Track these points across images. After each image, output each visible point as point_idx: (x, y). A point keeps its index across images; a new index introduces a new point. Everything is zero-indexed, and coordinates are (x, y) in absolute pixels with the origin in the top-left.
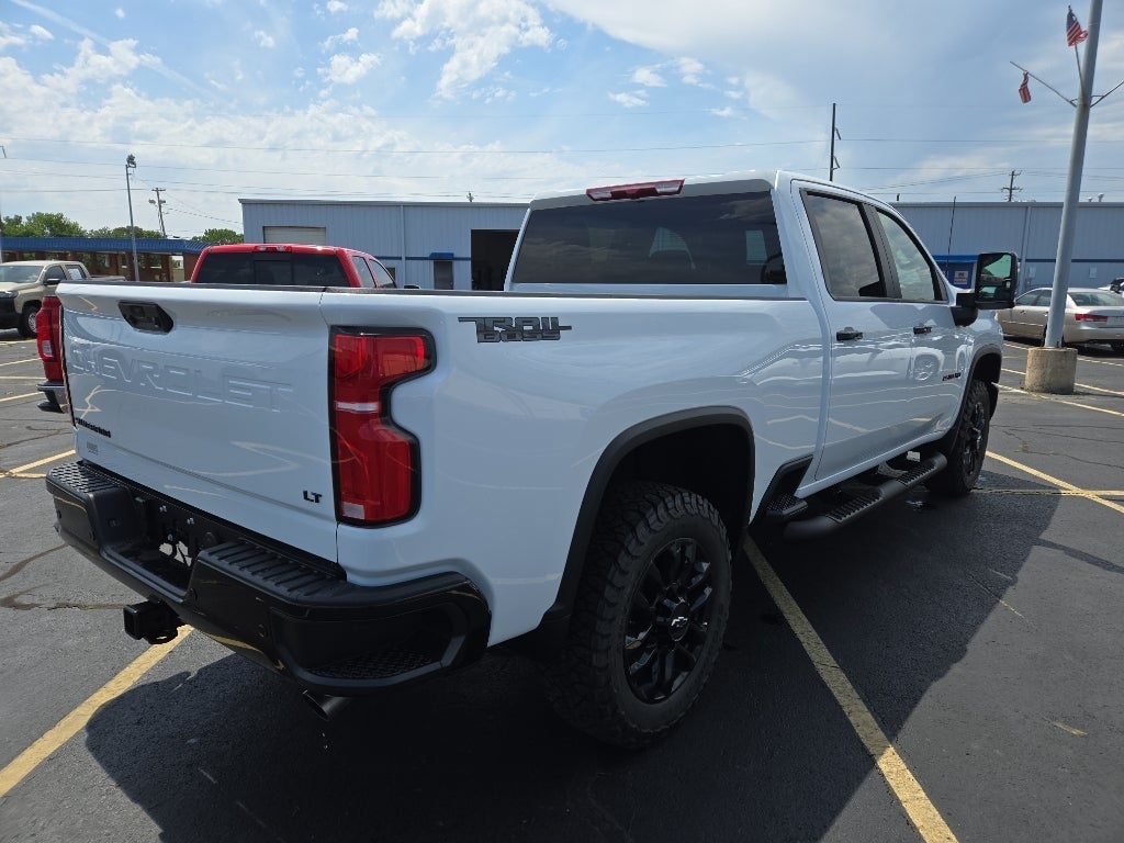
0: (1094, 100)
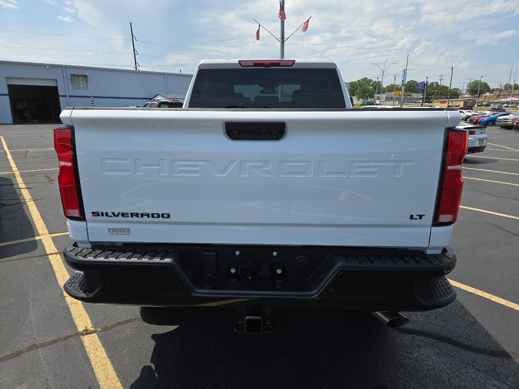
0: (285, 39)
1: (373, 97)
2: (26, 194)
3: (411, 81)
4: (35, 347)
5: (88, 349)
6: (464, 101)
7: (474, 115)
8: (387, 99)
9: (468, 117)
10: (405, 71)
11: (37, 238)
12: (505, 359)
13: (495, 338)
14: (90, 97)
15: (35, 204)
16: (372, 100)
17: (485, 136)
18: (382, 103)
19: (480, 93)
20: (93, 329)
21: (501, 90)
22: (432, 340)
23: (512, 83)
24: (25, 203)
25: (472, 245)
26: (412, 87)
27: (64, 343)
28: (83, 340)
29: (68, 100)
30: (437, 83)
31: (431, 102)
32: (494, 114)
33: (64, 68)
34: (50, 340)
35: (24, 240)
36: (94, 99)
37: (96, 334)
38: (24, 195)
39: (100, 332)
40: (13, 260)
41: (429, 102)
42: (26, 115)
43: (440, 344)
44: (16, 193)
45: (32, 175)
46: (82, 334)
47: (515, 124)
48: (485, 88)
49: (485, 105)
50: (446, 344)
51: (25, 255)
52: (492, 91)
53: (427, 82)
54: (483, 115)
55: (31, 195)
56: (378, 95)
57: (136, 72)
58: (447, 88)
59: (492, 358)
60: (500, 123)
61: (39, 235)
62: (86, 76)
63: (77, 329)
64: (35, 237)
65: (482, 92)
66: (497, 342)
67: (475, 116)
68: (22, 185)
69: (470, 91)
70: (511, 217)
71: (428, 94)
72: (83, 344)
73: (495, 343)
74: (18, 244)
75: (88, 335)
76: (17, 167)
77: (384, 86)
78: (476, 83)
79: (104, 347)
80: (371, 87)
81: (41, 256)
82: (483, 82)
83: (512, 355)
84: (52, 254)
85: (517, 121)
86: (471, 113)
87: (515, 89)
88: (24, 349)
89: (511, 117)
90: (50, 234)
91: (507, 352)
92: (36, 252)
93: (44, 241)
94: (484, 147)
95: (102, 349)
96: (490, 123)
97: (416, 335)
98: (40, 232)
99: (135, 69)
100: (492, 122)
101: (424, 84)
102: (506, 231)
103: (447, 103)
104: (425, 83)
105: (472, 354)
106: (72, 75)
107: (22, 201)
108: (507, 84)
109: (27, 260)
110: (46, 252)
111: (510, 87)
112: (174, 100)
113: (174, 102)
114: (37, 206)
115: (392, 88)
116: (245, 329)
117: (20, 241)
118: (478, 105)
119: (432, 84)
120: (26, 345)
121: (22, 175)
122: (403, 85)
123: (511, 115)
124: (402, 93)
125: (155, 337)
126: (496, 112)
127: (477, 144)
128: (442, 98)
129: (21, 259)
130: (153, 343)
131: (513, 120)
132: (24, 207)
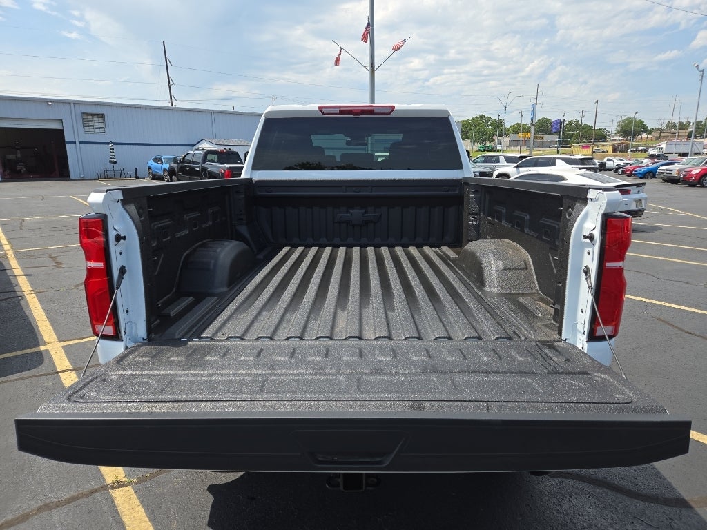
1: (493, 140)
2: (24, 284)
3: (543, 119)
4: (47, 507)
5: (120, 510)
6: (614, 145)
7: (627, 164)
8: (511, 143)
9: (619, 167)
10: (534, 106)
11: (43, 348)
12: (683, 509)
13: (669, 480)
14: (108, 143)
15: (38, 297)
16: (492, 144)
17: (644, 195)
18: (505, 149)
19: (634, 135)
20: (126, 479)
21: (661, 131)
22: (586, 486)
23: (676, 121)
24: (23, 297)
25: (633, 349)
26: (544, 127)
27: (87, 499)
28: (114, 495)
29: (78, 148)
30: (577, 121)
31: (570, 147)
32: (653, 164)
33: (72, 104)
34: (67, 496)
35: (25, 352)
36: (115, 147)
37: (130, 487)
38: (21, 285)
39: (136, 483)
40: (11, 381)
41: (567, 147)
42: (19, 168)
43: (597, 490)
44: (9, 282)
45: (32, 256)
46: (111, 487)
47: (682, 176)
48: (642, 128)
49: (641, 151)
50: (605, 490)
51: (28, 373)
52: (650, 132)
53: (564, 120)
54: (639, 165)
55: (31, 284)
56: (499, 138)
57: (172, 109)
58: (590, 128)
59: (666, 508)
60: (661, 175)
61: (45, 344)
62: (103, 115)
63: (104, 479)
64: (39, 346)
65: (637, 133)
66: (672, 486)
67: (629, 166)
68: (18, 271)
69: (620, 132)
70: (683, 308)
71: (566, 137)
72: (113, 501)
73: (670, 487)
74: (16, 357)
75: (121, 489)
76: (10, 243)
77: (508, 125)
78: (629, 121)
79: (143, 506)
80: (490, 128)
81: (50, 374)
82: (637, 119)
83: (692, 504)
84: (64, 371)
85: (684, 173)
86: (623, 162)
87: (680, 129)
88: (32, 511)
89: (676, 167)
90: (60, 341)
91: (685, 500)
92: (42, 369)
93: (52, 352)
94: (643, 210)
95: (141, 509)
96: (649, 176)
97: (566, 478)
98: (46, 338)
99: (169, 105)
100: (651, 174)
101: (560, 123)
102: (677, 328)
103: (591, 148)
104: (562, 121)
105: (640, 504)
106: (83, 114)
107: (19, 294)
108: (669, 122)
109: (30, 380)
110: (56, 369)
111: (674, 125)
112: (225, 149)
113: (225, 151)
114: (40, 301)
115: (517, 129)
116: (341, 484)
117: (19, 353)
118: (632, 151)
119: (571, 122)
120: (35, 504)
121: (17, 256)
122: (532, 124)
123: (676, 165)
124: (531, 135)
125: (212, 489)
126: (656, 161)
127: (633, 207)
128: (585, 142)
129: (21, 379)
130: (211, 498)
131: (679, 171)
132: (22, 302)
